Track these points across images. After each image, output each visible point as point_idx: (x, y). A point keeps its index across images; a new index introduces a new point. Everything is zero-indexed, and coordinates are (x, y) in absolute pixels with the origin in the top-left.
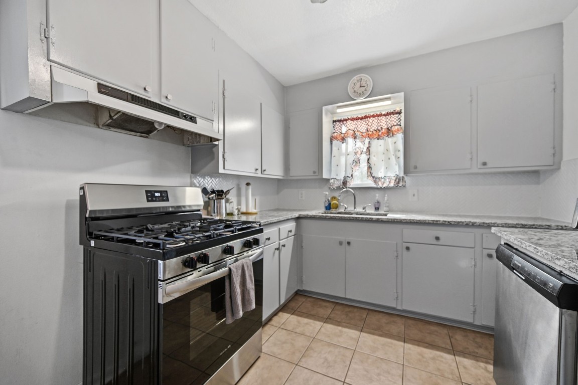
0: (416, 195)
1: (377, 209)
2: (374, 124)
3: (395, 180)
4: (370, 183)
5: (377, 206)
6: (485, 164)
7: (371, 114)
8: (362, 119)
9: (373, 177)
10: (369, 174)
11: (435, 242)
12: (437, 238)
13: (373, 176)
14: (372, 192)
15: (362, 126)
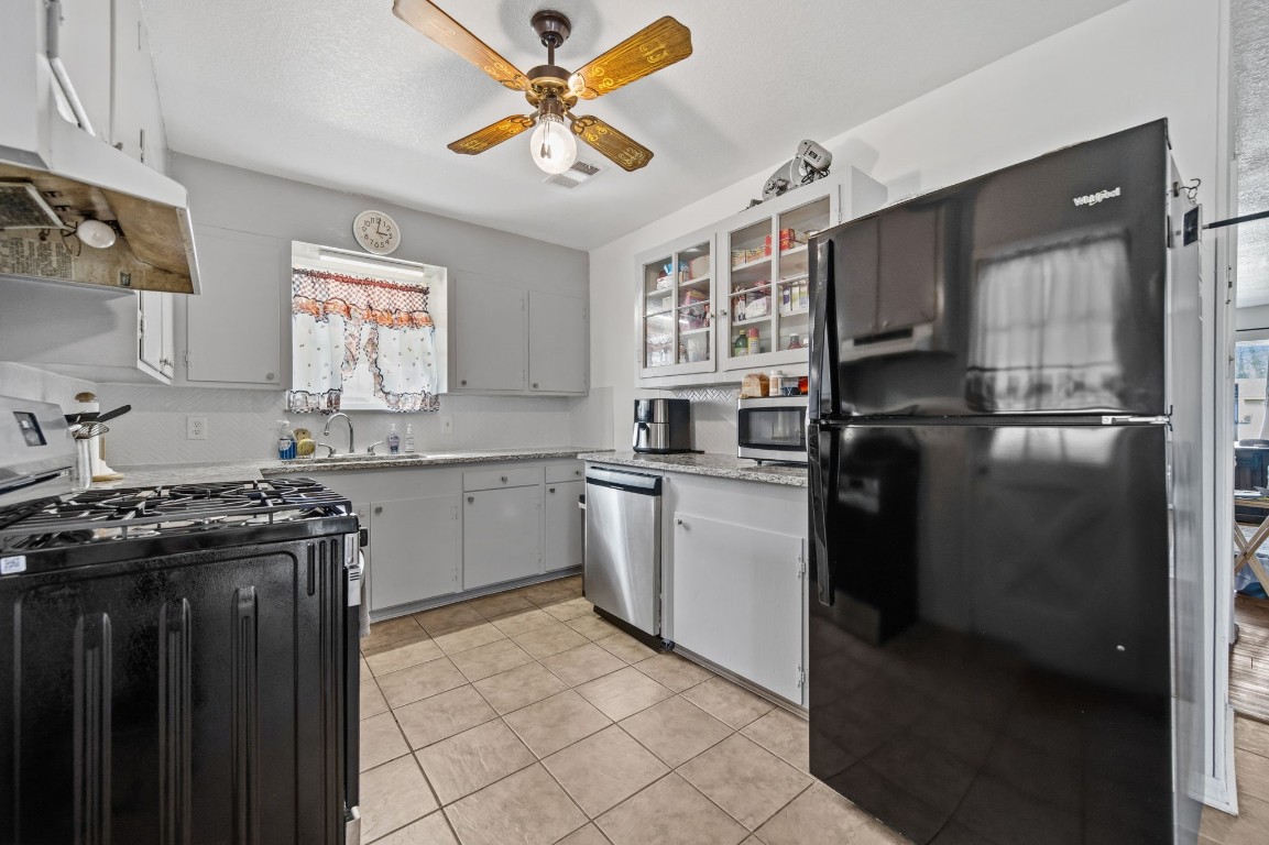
0: (451, 424)
1: (394, 449)
2: (382, 299)
3: (423, 401)
4: (379, 403)
5: (393, 445)
6: (535, 386)
7: (377, 280)
8: (358, 283)
9: (387, 394)
10: (379, 388)
11: (501, 485)
12: (504, 480)
13: (386, 390)
14: (380, 420)
15: (358, 296)
